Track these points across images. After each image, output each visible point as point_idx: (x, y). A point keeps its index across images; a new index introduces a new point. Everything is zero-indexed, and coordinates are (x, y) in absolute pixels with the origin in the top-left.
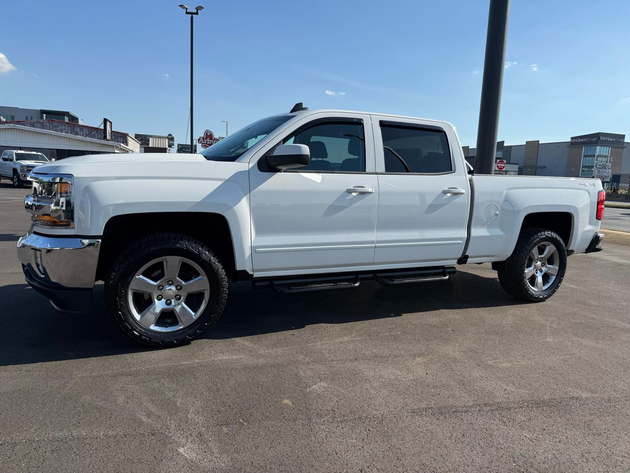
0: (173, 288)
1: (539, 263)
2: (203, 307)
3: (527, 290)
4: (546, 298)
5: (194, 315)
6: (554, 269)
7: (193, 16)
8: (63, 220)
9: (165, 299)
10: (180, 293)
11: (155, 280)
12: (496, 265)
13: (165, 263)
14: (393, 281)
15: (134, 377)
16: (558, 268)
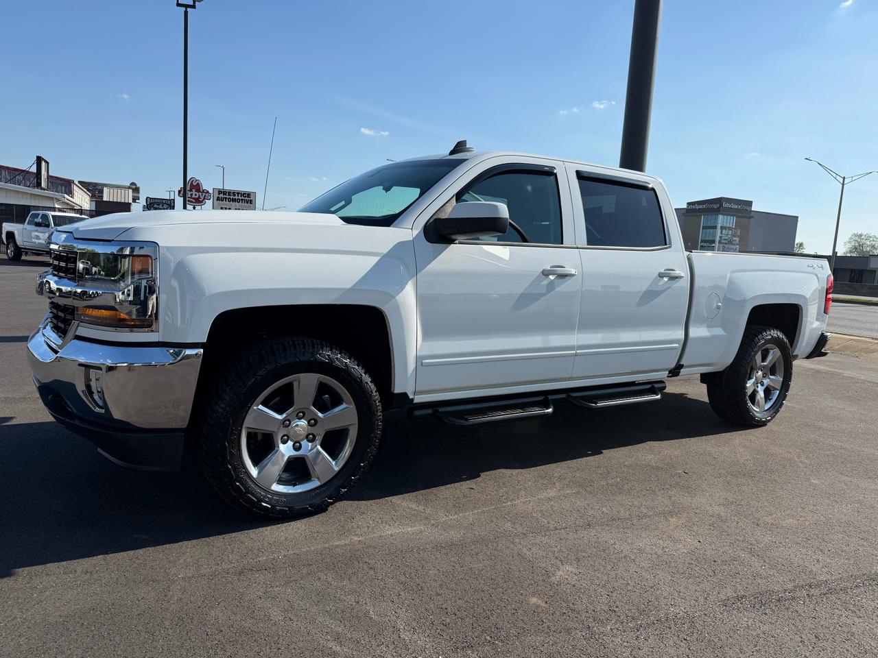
0: (303, 423)
1: (760, 373)
2: (347, 451)
3: (748, 411)
4: (769, 421)
5: (336, 466)
6: (776, 380)
7: (188, 9)
8: (134, 317)
9: (292, 440)
10: (314, 430)
11: (280, 413)
12: (705, 378)
13: (295, 385)
14: (596, 403)
15: (274, 572)
16: (782, 379)
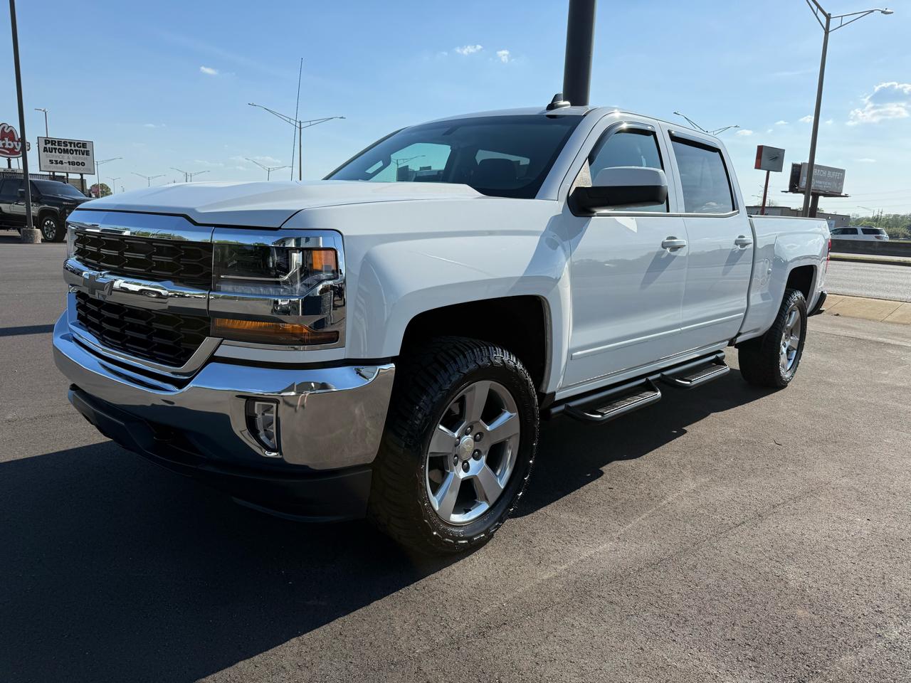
0: (470, 438)
1: (784, 335)
4: (791, 380)
5: (501, 484)
6: (794, 341)
9: (461, 460)
10: (479, 446)
11: (454, 430)
13: (469, 397)
14: (690, 381)
16: (798, 339)
